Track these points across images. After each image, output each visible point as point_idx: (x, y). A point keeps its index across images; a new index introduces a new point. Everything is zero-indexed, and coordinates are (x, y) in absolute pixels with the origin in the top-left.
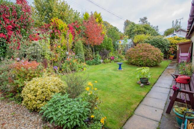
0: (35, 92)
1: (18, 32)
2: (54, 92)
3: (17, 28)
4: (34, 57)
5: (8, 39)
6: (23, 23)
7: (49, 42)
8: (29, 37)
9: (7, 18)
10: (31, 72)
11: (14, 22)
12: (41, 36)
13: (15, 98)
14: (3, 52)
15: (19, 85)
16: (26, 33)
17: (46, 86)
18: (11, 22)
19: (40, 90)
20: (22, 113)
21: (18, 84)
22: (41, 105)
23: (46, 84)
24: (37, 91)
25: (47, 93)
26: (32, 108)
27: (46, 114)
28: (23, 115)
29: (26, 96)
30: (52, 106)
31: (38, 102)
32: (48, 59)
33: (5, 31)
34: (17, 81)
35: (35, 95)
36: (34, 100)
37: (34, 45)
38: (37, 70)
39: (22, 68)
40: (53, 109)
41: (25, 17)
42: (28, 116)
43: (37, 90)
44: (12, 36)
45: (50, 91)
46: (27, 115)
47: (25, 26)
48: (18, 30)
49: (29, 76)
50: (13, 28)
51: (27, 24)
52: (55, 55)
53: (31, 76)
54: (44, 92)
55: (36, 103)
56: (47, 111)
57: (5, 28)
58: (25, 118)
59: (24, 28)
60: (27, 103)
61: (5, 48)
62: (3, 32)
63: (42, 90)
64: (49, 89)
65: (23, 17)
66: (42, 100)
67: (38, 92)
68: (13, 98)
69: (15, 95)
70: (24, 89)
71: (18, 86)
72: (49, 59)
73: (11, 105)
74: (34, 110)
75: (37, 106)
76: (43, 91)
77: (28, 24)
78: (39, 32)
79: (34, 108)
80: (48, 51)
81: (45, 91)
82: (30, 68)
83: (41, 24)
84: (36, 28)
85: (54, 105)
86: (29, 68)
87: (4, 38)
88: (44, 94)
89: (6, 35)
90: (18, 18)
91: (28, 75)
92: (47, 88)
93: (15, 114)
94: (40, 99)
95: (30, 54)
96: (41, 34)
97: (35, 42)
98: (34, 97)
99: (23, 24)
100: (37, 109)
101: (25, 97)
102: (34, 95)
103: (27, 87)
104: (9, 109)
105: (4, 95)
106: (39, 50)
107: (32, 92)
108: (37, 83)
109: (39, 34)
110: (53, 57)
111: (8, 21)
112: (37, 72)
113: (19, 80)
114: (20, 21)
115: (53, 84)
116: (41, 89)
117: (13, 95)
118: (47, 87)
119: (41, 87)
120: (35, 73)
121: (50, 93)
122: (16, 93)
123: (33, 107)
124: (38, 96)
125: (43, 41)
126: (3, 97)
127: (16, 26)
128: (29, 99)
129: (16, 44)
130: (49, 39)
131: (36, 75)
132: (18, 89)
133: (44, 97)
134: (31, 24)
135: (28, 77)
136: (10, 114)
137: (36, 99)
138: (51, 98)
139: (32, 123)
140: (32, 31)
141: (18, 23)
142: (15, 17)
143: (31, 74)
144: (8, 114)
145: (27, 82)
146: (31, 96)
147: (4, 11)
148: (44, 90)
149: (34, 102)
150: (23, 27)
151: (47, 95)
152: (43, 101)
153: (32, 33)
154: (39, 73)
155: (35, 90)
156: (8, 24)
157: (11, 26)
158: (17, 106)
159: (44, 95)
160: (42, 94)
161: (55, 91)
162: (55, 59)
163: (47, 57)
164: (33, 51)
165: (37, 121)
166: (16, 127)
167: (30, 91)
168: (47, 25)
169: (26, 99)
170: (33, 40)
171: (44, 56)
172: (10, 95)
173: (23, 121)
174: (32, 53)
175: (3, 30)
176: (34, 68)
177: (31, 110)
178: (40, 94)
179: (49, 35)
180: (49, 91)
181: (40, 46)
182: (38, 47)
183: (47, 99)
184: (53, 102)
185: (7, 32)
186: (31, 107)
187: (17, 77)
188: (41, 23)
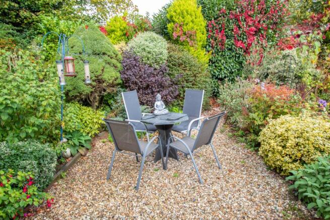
0: (283, 140)
1: (263, 37)
2: (322, 151)
3: (262, 30)
4: (282, 79)
5: (247, 49)
6: (272, 19)
7: (317, 51)
8: (277, 45)
9: (250, 16)
10: (278, 104)
11: (259, 22)
12: (302, 39)
13: (246, 139)
14: (238, 70)
15: (256, 122)
16: (275, 37)
17: (305, 135)
18: (255, 22)
19: (294, 140)
20: (254, 166)
21: (255, 119)
22: (290, 165)
23: (307, 132)
24: (287, 140)
25: (305, 149)
26: (273, 165)
27: (300, 186)
28: (257, 170)
29: (267, 143)
30: (314, 176)
31: (287, 159)
32: (309, 83)
33: (245, 37)
34: (253, 114)
35: (283, 145)
36: (280, 153)
37: (285, 57)
38: (288, 102)
39: (265, 95)
40: (315, 182)
41: (277, 9)
42: (263, 175)
43: (287, 137)
44: (253, 44)
45: (314, 147)
46: (261, 172)
47: (275, 26)
48: (262, 34)
49: (273, 110)
50: (255, 32)
51: (279, 20)
52: (324, 76)
53: (276, 112)
54: (300, 145)
55: (282, 159)
56: (302, 182)
57: (245, 32)
58: (259, 176)
59: (272, 29)
60: (266, 153)
61: (241, 63)
62: (242, 39)
63: (297, 140)
64: (312, 144)
65: (273, 10)
66: (293, 157)
67: (290, 141)
68: (244, 139)
69: (246, 135)
70: (264, 130)
71: (253, 123)
72: (310, 85)
73: (240, 148)
74: (275, 169)
75: (283, 165)
76: (298, 142)
77: (281, 20)
78: (300, 32)
79: (275, 166)
80: (310, 69)
81: (303, 144)
82: (279, 97)
83: (302, 18)
84: (292, 26)
85: (320, 177)
86: (276, 97)
87: (241, 48)
88: (300, 149)
89: (245, 42)
90: (265, 13)
91: (272, 108)
92: (308, 140)
93: (245, 162)
94: (289, 155)
95: (275, 73)
96: (303, 36)
97: (287, 52)
98: (280, 148)
99: (272, 21)
100: (281, 170)
101: (265, 143)
102: (281, 146)
103: (269, 128)
104: (238, 153)
105: (233, 131)
106: (293, 66)
107: (279, 139)
108: (290, 126)
109: (298, 36)
110: (319, 81)
111: (251, 20)
112: (287, 106)
113: (257, 114)
114: (268, 18)
115: (322, 135)
116: (295, 137)
117: (244, 134)
118: (308, 137)
119: (296, 135)
120: (283, 107)
121: (312, 150)
122: (250, 132)
123: (275, 164)
124: (287, 149)
125: (305, 48)
126: (231, 134)
127: (260, 27)
128: (271, 149)
129: (257, 57)
130: (317, 44)
131: (286, 110)
132: (254, 128)
133: (299, 155)
134: (286, 19)
135: (271, 111)
136: (239, 160)
137: (283, 153)
138: (312, 160)
139: (271, 188)
140: (285, 33)
141: (264, 22)
142: (261, 12)
143: (277, 107)
144: (236, 160)
145: (271, 119)
146: (275, 144)
147: (248, 6)
148: (301, 141)
149: (279, 157)
150: (271, 27)
151: (305, 152)
152: (295, 161)
153: (285, 36)
154: (291, 108)
155: (285, 137)
156: (249, 26)
157: (253, 28)
158: (248, 152)
159: (300, 151)
160: (295, 146)
161: (324, 149)
162: (322, 85)
163: (307, 80)
164: (281, 69)
165: (279, 189)
166: (246, 183)
167: (275, 135)
168: (316, 16)
169: (265, 147)
170: (283, 49)
171: (299, 78)
172: (240, 133)
173: (256, 180)
174: (279, 72)
175: (242, 35)
176: (285, 98)
177: (269, 167)
178: (293, 147)
179: (320, 36)
180: (311, 145)
181: (297, 59)
182: (292, 62)
183: (303, 159)
184: (318, 170)
185: (246, 39)
186: (272, 162)
187: (254, 109)
188: (303, 14)
